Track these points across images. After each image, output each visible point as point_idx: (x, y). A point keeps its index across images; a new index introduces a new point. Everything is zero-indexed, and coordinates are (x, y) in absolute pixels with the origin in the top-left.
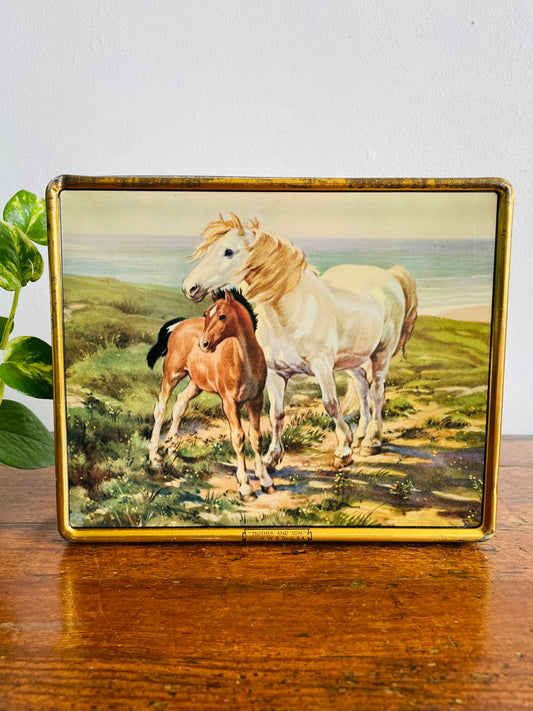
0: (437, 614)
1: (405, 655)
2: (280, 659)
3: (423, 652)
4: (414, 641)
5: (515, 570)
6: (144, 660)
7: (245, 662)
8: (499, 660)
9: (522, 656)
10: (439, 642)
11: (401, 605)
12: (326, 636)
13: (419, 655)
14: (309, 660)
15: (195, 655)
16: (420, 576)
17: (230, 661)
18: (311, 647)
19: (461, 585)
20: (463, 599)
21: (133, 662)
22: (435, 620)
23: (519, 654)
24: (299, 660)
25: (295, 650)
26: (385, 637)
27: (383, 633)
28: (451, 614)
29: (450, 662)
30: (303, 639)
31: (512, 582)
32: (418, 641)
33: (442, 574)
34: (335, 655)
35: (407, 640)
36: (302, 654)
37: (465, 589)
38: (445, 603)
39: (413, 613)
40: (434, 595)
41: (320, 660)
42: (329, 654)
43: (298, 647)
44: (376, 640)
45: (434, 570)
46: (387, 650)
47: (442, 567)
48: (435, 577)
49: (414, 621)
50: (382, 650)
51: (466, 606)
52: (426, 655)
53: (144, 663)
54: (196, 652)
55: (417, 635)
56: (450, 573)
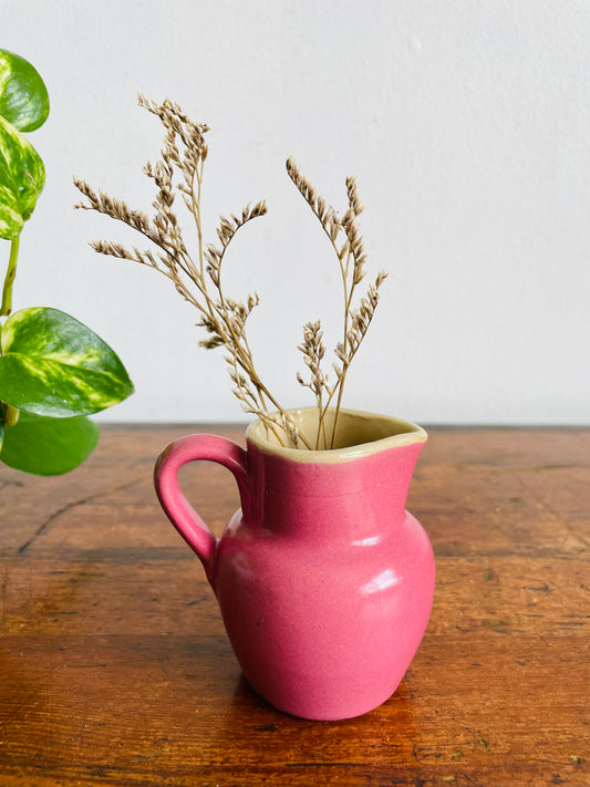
0: (462, 692)
1: (411, 762)
2: (227, 770)
3: (438, 756)
4: (425, 738)
5: (572, 620)
6: (30, 769)
7: (174, 774)
8: (548, 769)
9: (579, 761)
10: (461, 738)
11: (414, 676)
12: (300, 729)
13: (431, 762)
14: (268, 771)
15: (104, 762)
16: (443, 631)
17: (154, 772)
18: (275, 749)
19: (499, 644)
20: (501, 665)
21: (13, 773)
22: (458, 702)
23: (575, 758)
24: (255, 770)
25: (252, 753)
26: (384, 731)
27: (383, 724)
28: (482, 691)
29: (475, 772)
30: (265, 735)
31: (570, 638)
32: (431, 737)
33: (474, 625)
34: (309, 761)
35: (414, 735)
36: (261, 760)
37: (503, 651)
38: (475, 674)
39: (429, 690)
40: (461, 661)
41: (285, 772)
42: (300, 760)
43: (257, 748)
44: (372, 735)
45: (463, 620)
46: (385, 753)
47: (474, 615)
48: (465, 631)
49: (429, 703)
50: (378, 753)
51: (504, 678)
52: (441, 762)
53: (29, 773)
54: (107, 756)
55: (431, 726)
56: (486, 623)
